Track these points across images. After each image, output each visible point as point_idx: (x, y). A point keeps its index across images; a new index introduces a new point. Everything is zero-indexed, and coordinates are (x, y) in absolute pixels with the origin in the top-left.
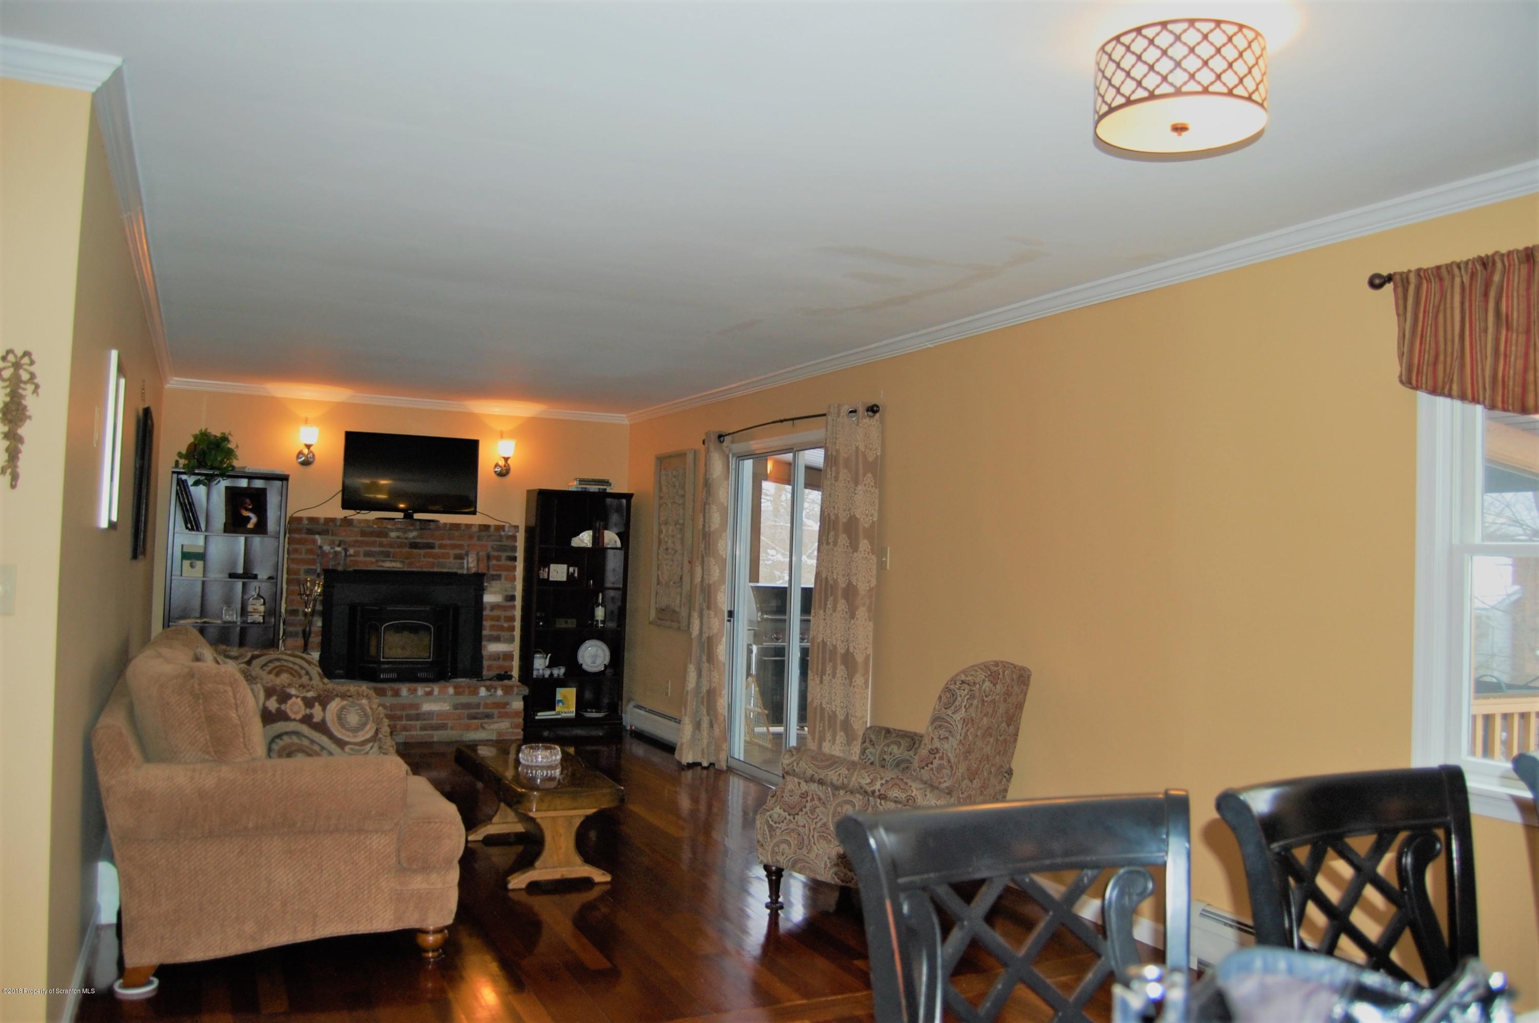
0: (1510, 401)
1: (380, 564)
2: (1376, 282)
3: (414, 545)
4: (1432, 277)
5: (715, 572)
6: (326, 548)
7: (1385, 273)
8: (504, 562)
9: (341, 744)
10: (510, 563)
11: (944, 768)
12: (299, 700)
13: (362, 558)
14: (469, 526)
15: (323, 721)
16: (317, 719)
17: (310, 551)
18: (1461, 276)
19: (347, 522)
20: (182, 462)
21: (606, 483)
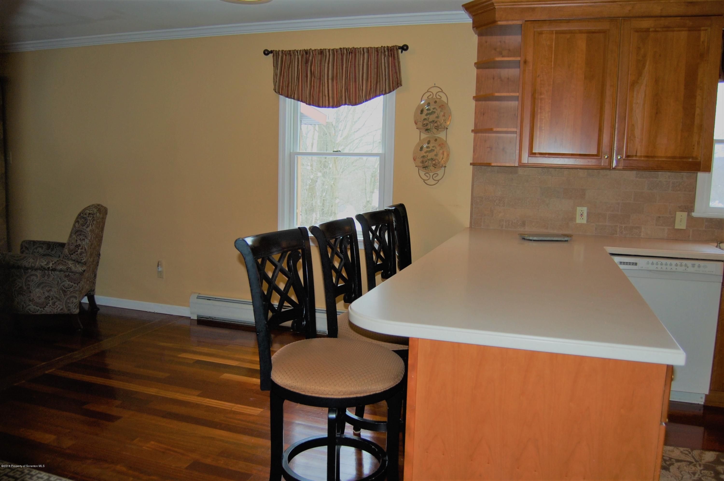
2: (266, 53)
4: (287, 54)
7: (270, 50)
11: (83, 253)
18: (298, 55)
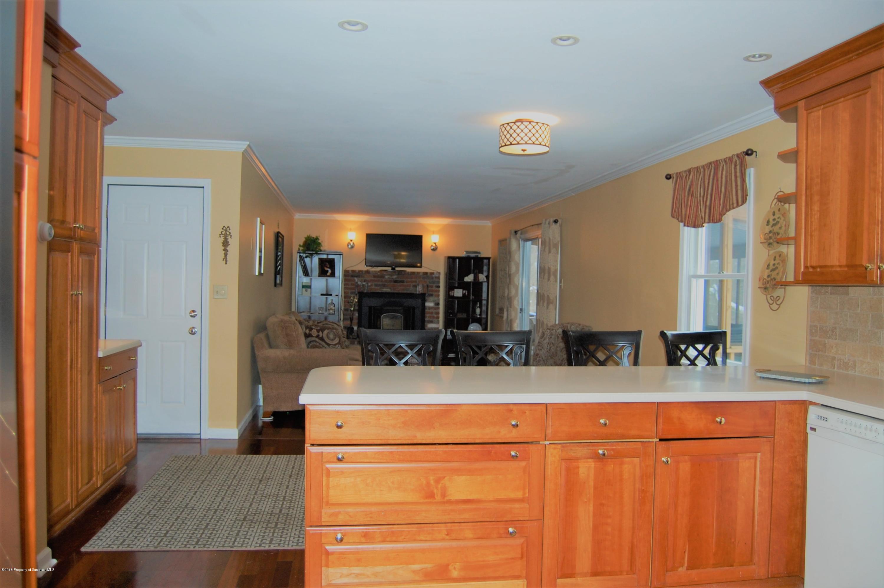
0: (690, 223)
1: (382, 289)
2: (668, 177)
3: (396, 281)
5: (513, 292)
6: (359, 283)
7: (670, 174)
8: (434, 288)
9: (328, 345)
10: (437, 289)
12: (315, 330)
13: (373, 287)
14: (418, 273)
15: (322, 337)
16: (321, 336)
17: (352, 284)
19: (368, 272)
20: (301, 248)
21: (479, 253)
